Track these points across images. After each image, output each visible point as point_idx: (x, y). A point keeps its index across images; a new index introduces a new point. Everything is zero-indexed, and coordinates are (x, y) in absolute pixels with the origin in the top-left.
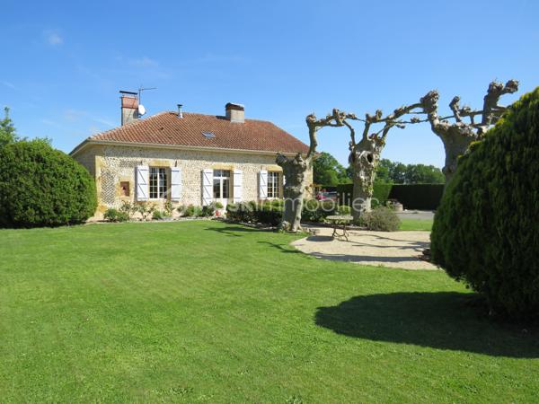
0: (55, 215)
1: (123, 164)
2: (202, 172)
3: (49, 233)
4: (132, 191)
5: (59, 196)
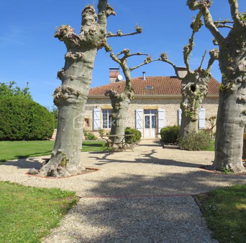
1: (86, 108)
2: (135, 111)
4: (91, 124)
5: (14, 124)
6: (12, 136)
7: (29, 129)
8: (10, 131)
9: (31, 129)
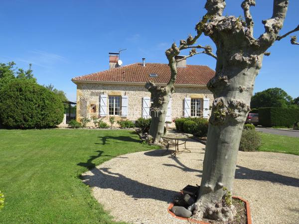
0: (24, 123)
1: (92, 94)
2: (142, 99)
3: (14, 132)
4: (97, 110)
5: (26, 111)
6: (23, 124)
7: (42, 117)
8: (22, 119)
9: (43, 116)
